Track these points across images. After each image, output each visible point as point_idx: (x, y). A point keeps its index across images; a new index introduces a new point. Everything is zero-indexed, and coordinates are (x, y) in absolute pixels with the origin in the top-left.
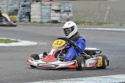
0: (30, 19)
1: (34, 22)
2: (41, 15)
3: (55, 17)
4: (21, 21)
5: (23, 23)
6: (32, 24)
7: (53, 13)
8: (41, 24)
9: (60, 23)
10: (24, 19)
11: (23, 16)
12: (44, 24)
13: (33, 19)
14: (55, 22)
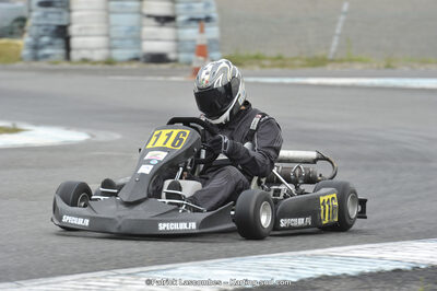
0: (68, 48)
1: (85, 61)
2: (107, 35)
3: (159, 40)
4: (36, 58)
5: (43, 64)
6: (77, 66)
7: (150, 29)
8: (107, 67)
9: (176, 61)
10: (48, 51)
11: (45, 39)
12: (118, 66)
13: (79, 49)
14: (159, 58)
